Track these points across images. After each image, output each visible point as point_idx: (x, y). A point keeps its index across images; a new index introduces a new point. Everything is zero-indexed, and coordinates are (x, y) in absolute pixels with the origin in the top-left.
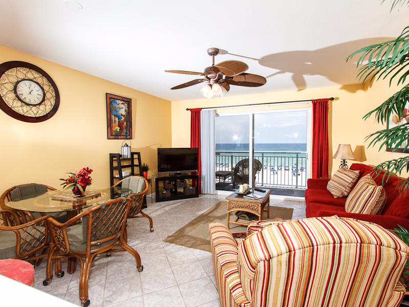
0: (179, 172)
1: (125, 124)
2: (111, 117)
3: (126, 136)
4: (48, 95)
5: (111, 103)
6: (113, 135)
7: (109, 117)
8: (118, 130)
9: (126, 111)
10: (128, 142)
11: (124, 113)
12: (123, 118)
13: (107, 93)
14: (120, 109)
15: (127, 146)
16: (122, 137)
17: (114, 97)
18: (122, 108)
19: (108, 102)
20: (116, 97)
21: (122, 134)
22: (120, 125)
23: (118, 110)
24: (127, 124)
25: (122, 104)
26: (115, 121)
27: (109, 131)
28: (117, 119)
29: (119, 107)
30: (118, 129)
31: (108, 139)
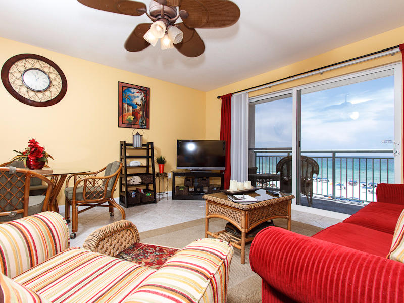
0: (201, 168)
1: (141, 113)
2: (123, 106)
3: (142, 126)
4: (54, 83)
5: (123, 92)
6: (123, 123)
7: (121, 105)
8: (132, 119)
9: (142, 100)
10: (140, 131)
11: (140, 102)
12: (139, 107)
13: (119, 82)
14: (135, 97)
15: (139, 134)
16: (136, 126)
17: (127, 86)
18: (138, 97)
19: (121, 91)
20: (130, 86)
21: (137, 123)
22: (135, 114)
23: (133, 99)
24: (143, 114)
25: (138, 93)
26: (128, 110)
27: (121, 119)
28: (131, 108)
29: (134, 96)
30: (132, 118)
31: (119, 127)
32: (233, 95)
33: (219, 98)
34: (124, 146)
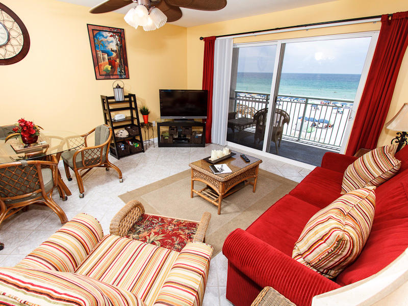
0: (184, 117)
1: (118, 61)
2: (97, 54)
3: (121, 75)
4: (13, 34)
5: (94, 37)
6: (101, 75)
7: (94, 54)
8: (109, 69)
9: (117, 45)
10: (120, 82)
11: (115, 48)
12: (114, 54)
13: (88, 24)
14: (109, 43)
15: (120, 87)
16: (115, 77)
17: (98, 28)
18: (112, 42)
19: (92, 36)
20: (101, 29)
21: (115, 73)
22: (111, 62)
23: (106, 44)
24: (120, 62)
25: (111, 36)
26: (104, 59)
27: (97, 70)
28: (106, 56)
29: (108, 41)
30: (109, 67)
31: (97, 79)
32: (217, 39)
33: (201, 39)
34: (106, 100)
